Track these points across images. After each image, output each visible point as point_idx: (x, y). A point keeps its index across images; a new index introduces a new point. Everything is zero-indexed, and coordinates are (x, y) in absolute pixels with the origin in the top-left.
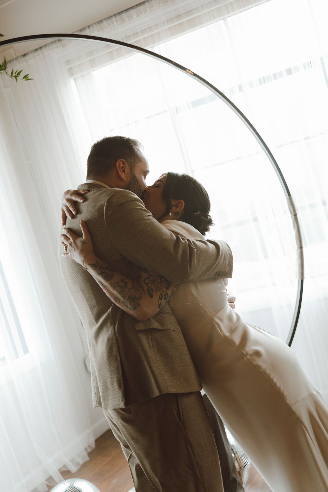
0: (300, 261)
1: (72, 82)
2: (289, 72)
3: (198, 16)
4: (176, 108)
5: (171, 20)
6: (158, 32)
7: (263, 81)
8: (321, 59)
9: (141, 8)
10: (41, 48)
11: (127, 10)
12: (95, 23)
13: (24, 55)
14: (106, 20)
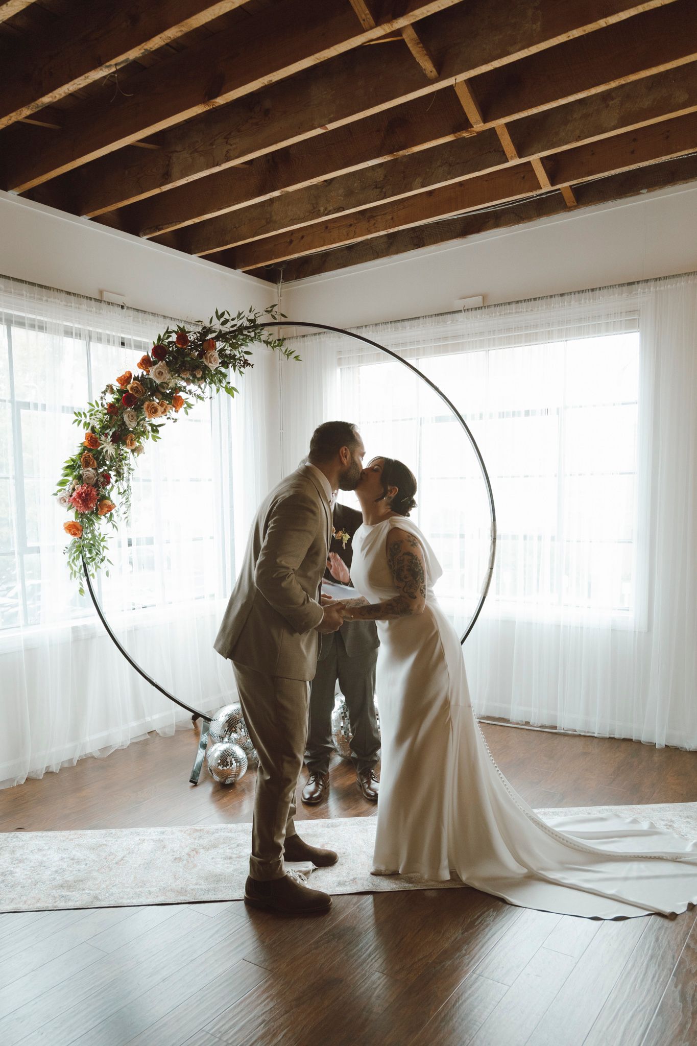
0: (487, 580)
1: (338, 370)
2: (527, 413)
3: (463, 342)
4: (421, 419)
5: (438, 339)
6: (424, 347)
7: (502, 415)
8: (558, 409)
9: (416, 322)
11: (402, 320)
12: (372, 325)
13: (304, 336)
14: (383, 324)
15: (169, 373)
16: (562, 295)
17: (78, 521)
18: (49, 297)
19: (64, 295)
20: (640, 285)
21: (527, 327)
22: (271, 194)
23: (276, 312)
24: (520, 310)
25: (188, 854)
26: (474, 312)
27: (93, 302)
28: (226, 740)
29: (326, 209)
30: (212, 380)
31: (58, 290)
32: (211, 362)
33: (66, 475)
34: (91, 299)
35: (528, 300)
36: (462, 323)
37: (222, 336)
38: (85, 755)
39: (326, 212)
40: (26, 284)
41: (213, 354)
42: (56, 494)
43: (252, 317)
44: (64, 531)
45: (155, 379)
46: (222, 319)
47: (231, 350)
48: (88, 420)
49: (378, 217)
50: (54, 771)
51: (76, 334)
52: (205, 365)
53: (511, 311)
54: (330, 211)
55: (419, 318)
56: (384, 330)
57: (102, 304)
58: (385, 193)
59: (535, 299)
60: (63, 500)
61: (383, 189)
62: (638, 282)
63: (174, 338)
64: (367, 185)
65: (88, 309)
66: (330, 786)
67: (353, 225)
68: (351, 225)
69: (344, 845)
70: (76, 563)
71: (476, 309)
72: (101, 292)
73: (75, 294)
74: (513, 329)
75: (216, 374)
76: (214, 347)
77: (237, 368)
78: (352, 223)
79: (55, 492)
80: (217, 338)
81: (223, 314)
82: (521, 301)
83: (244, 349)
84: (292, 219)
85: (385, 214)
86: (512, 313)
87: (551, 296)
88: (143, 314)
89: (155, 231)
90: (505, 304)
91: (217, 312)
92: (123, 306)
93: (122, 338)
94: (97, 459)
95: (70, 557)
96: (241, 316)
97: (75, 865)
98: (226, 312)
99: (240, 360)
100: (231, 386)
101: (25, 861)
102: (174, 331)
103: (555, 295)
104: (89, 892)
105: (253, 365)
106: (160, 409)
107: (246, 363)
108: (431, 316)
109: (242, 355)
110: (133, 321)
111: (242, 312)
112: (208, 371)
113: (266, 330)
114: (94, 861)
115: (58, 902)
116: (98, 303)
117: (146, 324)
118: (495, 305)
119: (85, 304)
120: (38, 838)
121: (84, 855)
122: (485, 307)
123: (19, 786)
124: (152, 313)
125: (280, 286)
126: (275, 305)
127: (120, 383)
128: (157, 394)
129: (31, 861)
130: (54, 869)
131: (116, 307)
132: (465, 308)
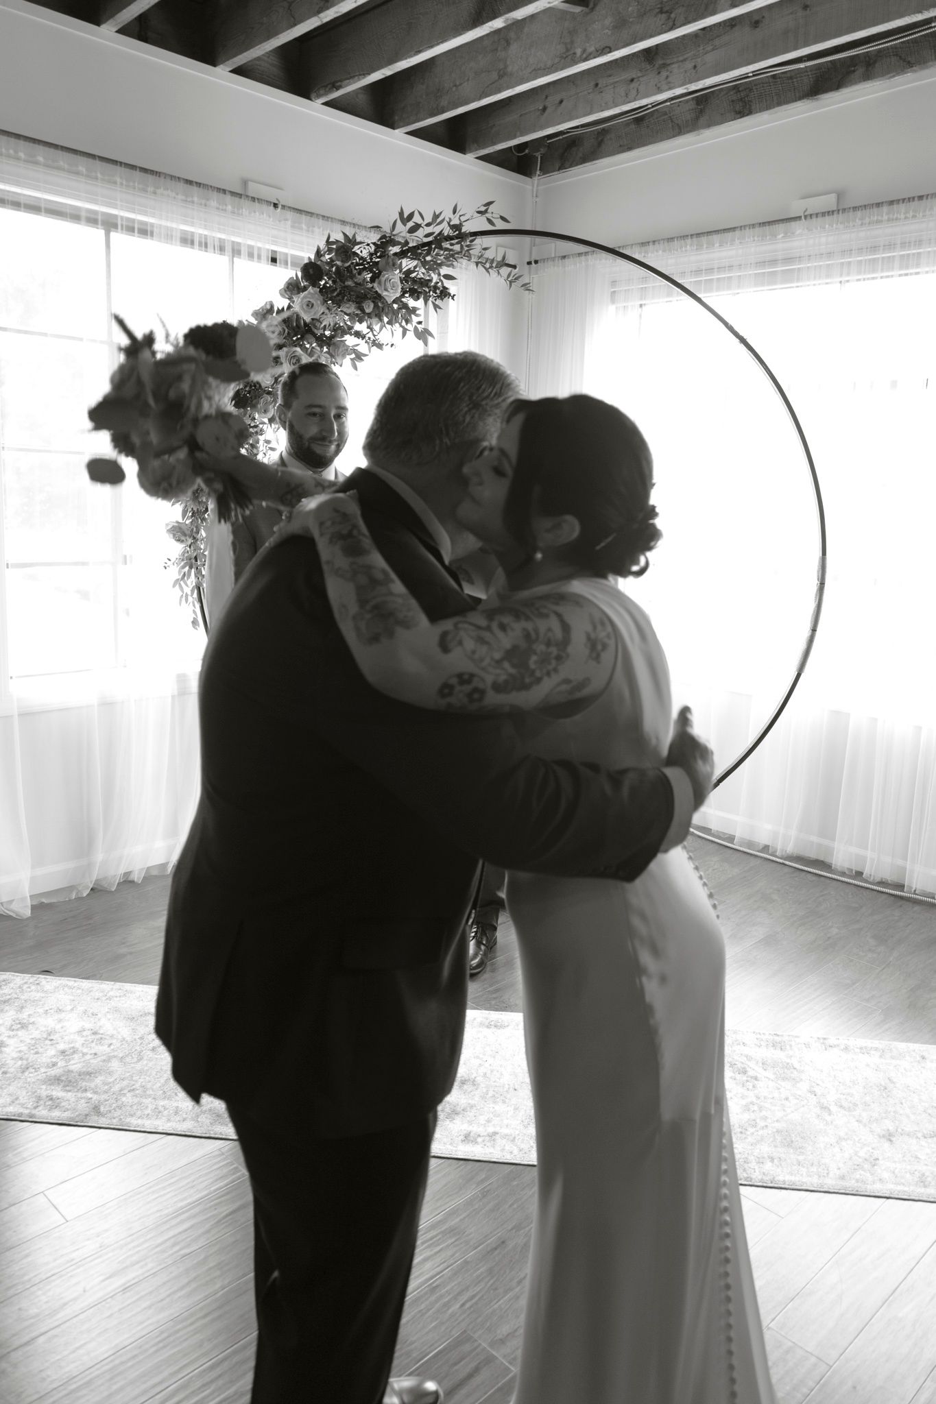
0: (806, 647)
3: (798, 269)
5: (761, 264)
9: (729, 235)
11: (709, 233)
12: (664, 240)
13: (564, 257)
15: (324, 305)
17: (188, 522)
18: (158, 188)
19: (181, 185)
21: (904, 245)
22: (490, 24)
23: (493, 213)
24: (895, 216)
26: (820, 219)
27: (228, 197)
29: (584, 51)
30: (392, 318)
31: (172, 177)
32: (386, 290)
34: (224, 191)
35: (909, 199)
36: (802, 239)
37: (407, 252)
39: (584, 56)
40: (121, 166)
41: (391, 277)
43: (455, 221)
44: (166, 535)
45: (303, 314)
46: (410, 224)
47: (424, 273)
49: (673, 66)
50: (136, 880)
51: (200, 244)
52: (378, 293)
53: (880, 218)
54: (590, 54)
55: (733, 229)
56: (681, 247)
57: (242, 200)
58: (674, 21)
59: (921, 198)
61: (671, 13)
63: (335, 251)
64: (648, 8)
65: (221, 207)
67: (635, 80)
68: (632, 80)
70: (187, 582)
71: (823, 214)
72: (245, 183)
73: (199, 184)
74: (881, 248)
76: (396, 267)
77: (431, 300)
78: (634, 76)
80: (402, 254)
81: (411, 216)
82: (898, 201)
83: (444, 270)
84: (535, 69)
85: (685, 60)
86: (881, 221)
88: (307, 217)
89: (330, 91)
90: (871, 206)
92: (277, 204)
93: (272, 251)
95: (173, 574)
96: (438, 220)
97: (93, 1044)
98: (416, 213)
99: (436, 288)
100: (424, 328)
102: (337, 242)
104: (91, 1096)
105: (454, 295)
107: (445, 293)
108: (753, 226)
109: (440, 281)
110: (293, 227)
111: (441, 213)
112: (383, 303)
113: (480, 242)
114: (124, 1039)
115: (40, 1108)
116: (237, 199)
117: (313, 232)
118: (856, 207)
119: (214, 200)
120: (66, 989)
121: (114, 1029)
122: (839, 210)
123: (79, 899)
124: (323, 216)
125: (536, 182)
126: (491, 203)
127: (256, 319)
128: (309, 336)
129: (37, 1029)
130: (62, 1047)
131: (264, 207)
132: (806, 214)
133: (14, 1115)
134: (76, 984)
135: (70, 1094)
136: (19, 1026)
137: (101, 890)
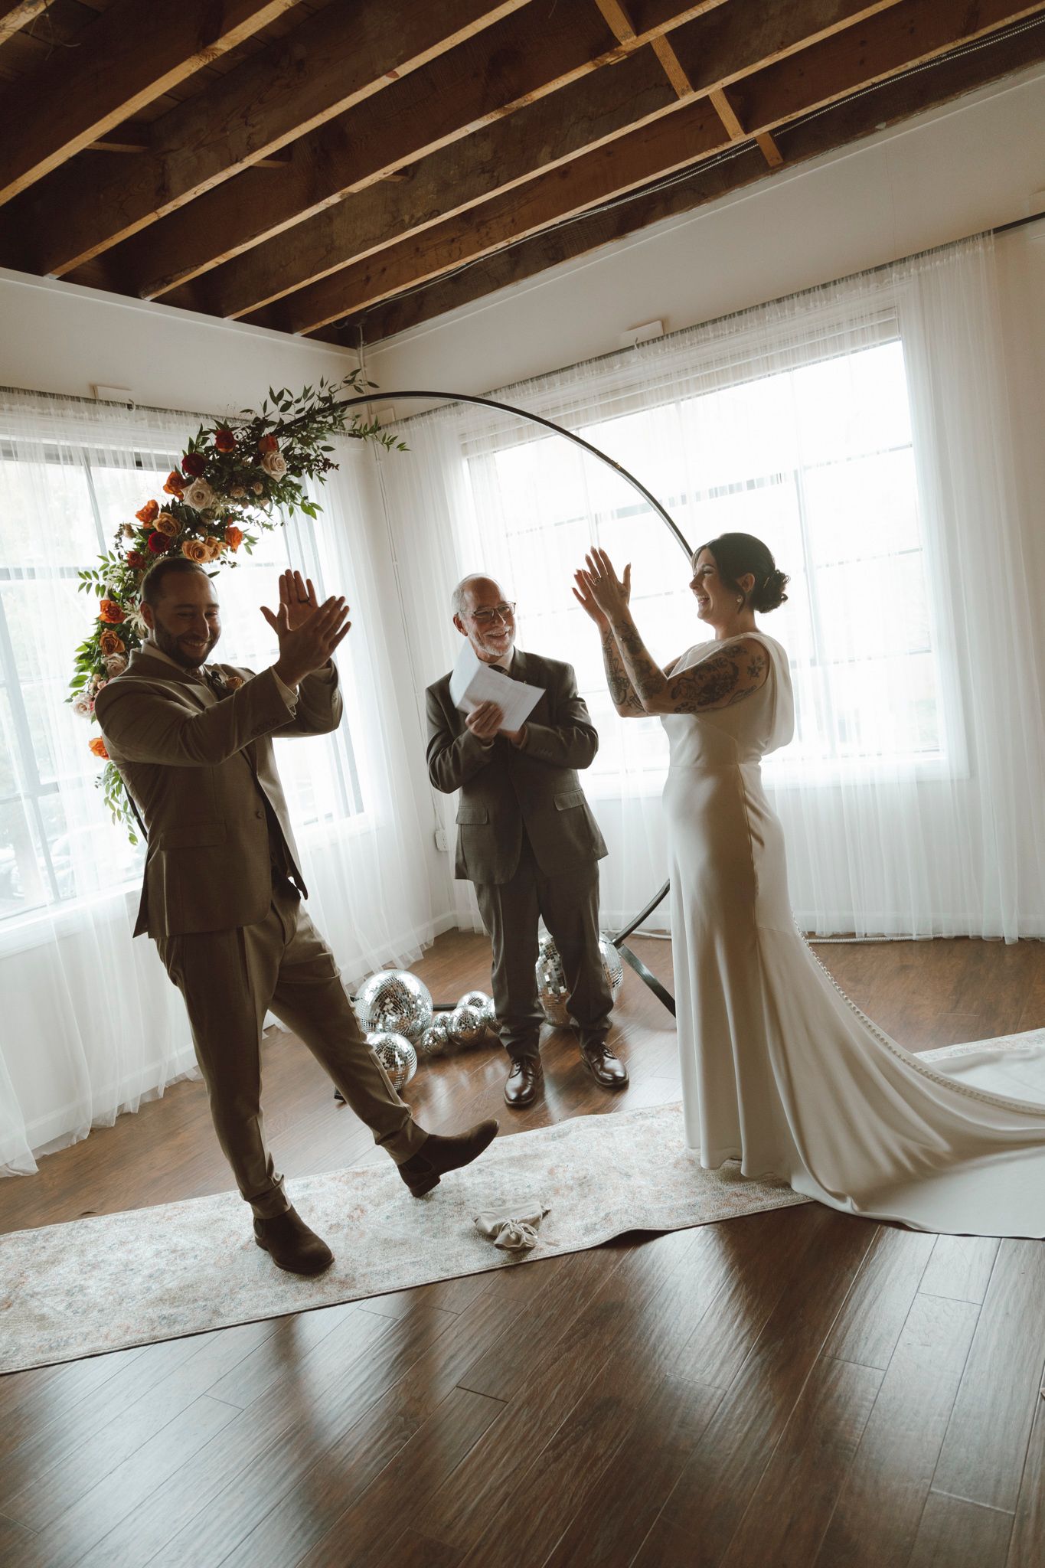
1: (465, 464)
2: (751, 485)
3: (641, 394)
4: (596, 515)
5: (603, 395)
6: (586, 409)
7: (714, 493)
8: (796, 472)
9: (567, 374)
10: (429, 412)
11: (548, 374)
12: (505, 387)
13: (407, 420)
14: (520, 384)
15: (213, 494)
16: (779, 300)
18: (13, 404)
19: (35, 399)
20: (894, 267)
21: (733, 357)
22: (326, 200)
23: (361, 380)
24: (720, 332)
25: (350, 1217)
26: (652, 346)
27: (83, 404)
28: (380, 1026)
29: (412, 217)
30: (279, 496)
31: (26, 391)
32: (274, 469)
33: (82, 669)
34: (78, 399)
35: (730, 315)
36: (637, 365)
37: (283, 429)
38: (176, 1079)
39: (413, 221)
41: (276, 456)
42: (70, 700)
43: (325, 394)
44: (92, 754)
45: (193, 506)
46: (281, 403)
47: (301, 449)
48: (102, 582)
49: (491, 222)
50: (132, 1111)
51: (65, 458)
52: (266, 475)
53: (707, 337)
54: (419, 219)
55: (570, 368)
56: (523, 392)
57: (97, 405)
58: (498, 178)
59: (740, 313)
60: (82, 707)
61: (493, 172)
62: (891, 264)
63: (212, 440)
64: (469, 170)
65: (78, 415)
66: (544, 1074)
67: (456, 240)
68: (453, 241)
69: (583, 1164)
70: (119, 798)
71: (654, 341)
72: (94, 388)
73: (53, 395)
74: (714, 363)
75: (285, 486)
76: (275, 446)
77: (314, 473)
78: (454, 236)
79: (69, 697)
80: (278, 433)
81: (281, 394)
82: (720, 319)
83: (322, 443)
84: (364, 240)
85: (502, 215)
86: (709, 339)
87: (764, 305)
88: (163, 414)
89: (161, 287)
90: (697, 326)
91: (271, 393)
92: (131, 405)
93: (136, 454)
94: (124, 638)
95: (107, 791)
96: (309, 394)
97: (178, 1261)
98: (285, 391)
99: (318, 461)
100: (310, 501)
101: (102, 1265)
102: (212, 431)
103: (769, 302)
104: (203, 1304)
105: (338, 465)
106: (208, 550)
107: (327, 464)
108: (590, 361)
109: (319, 454)
110: (150, 426)
111: (310, 388)
112: (272, 483)
113: (349, 411)
114: (207, 1248)
115: (158, 1328)
116: (91, 405)
117: (169, 429)
118: (682, 330)
119: (70, 409)
120: (118, 1223)
121: (191, 1242)
122: (667, 335)
123: (81, 1143)
124: (177, 411)
125: (362, 351)
126: (358, 371)
127: (141, 520)
128: (201, 528)
129: (110, 1265)
130: (146, 1272)
131: (119, 408)
132: (638, 342)
133: (136, 1342)
134: (126, 1217)
135: (181, 1308)
136: (89, 1268)
137: (100, 1130)
